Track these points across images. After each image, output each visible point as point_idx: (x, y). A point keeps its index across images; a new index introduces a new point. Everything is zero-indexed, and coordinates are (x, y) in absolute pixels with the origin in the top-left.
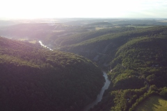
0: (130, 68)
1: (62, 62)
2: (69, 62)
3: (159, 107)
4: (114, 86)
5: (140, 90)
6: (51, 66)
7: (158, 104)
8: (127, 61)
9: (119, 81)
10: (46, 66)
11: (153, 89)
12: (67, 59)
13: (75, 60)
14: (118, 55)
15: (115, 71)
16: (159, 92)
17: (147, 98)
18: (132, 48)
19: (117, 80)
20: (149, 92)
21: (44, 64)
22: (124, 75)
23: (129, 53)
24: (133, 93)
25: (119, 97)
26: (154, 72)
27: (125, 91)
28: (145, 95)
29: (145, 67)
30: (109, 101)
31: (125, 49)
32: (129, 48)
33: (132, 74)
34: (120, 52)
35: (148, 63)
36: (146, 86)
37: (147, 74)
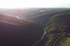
0: (55, 26)
1: (26, 23)
2: (29, 23)
3: (68, 41)
4: (48, 33)
5: (59, 34)
6: (22, 25)
7: (67, 39)
8: (54, 23)
9: (50, 31)
10: (19, 25)
11: (65, 34)
12: (28, 22)
13: (32, 23)
14: (50, 21)
15: (49, 27)
16: (68, 35)
17: (62, 37)
18: (56, 18)
19: (49, 31)
20: (63, 35)
21: (19, 24)
22: (53, 29)
23: (54, 20)
24: (56, 35)
25: (51, 37)
26: (65, 27)
27: (53, 35)
28: (62, 36)
29: (61, 25)
30: (46, 39)
31: (53, 19)
32: (54, 18)
33: (56, 28)
34: (51, 20)
35: (63, 24)
36: (62, 33)
37: (62, 28)
